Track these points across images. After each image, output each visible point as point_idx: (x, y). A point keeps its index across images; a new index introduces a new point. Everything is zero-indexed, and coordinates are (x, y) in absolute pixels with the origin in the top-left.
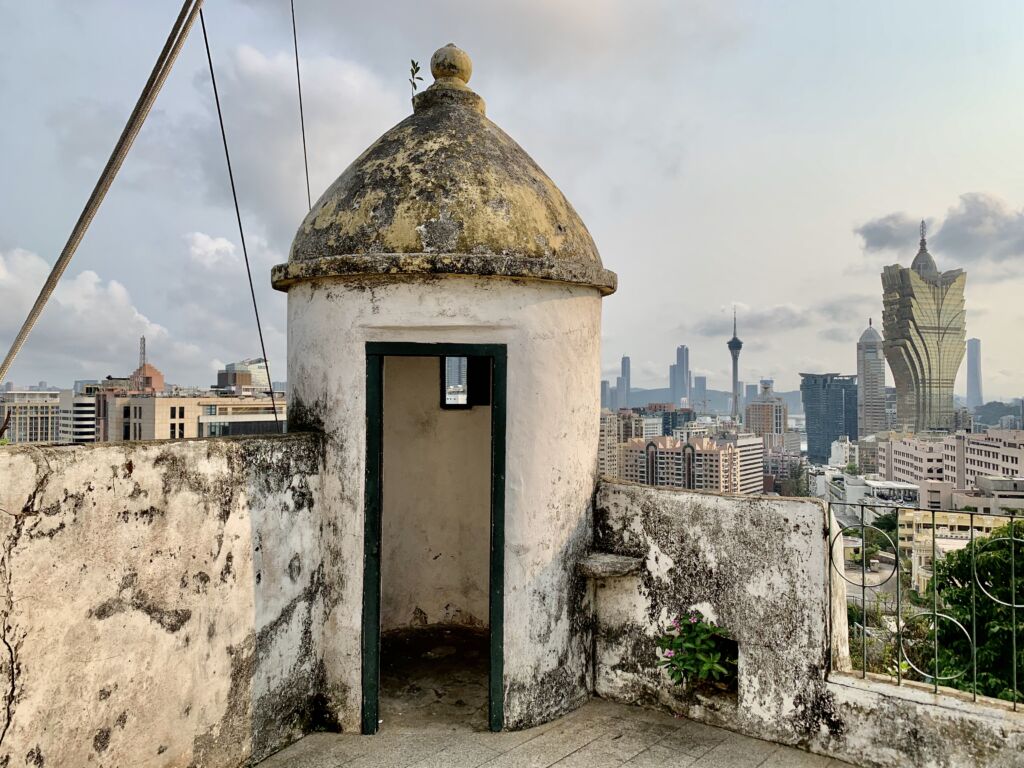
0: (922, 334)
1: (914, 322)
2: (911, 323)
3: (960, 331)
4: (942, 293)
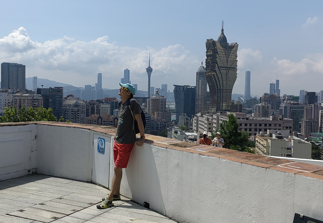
0: (220, 70)
1: (217, 64)
3: (235, 69)
4: (229, 53)
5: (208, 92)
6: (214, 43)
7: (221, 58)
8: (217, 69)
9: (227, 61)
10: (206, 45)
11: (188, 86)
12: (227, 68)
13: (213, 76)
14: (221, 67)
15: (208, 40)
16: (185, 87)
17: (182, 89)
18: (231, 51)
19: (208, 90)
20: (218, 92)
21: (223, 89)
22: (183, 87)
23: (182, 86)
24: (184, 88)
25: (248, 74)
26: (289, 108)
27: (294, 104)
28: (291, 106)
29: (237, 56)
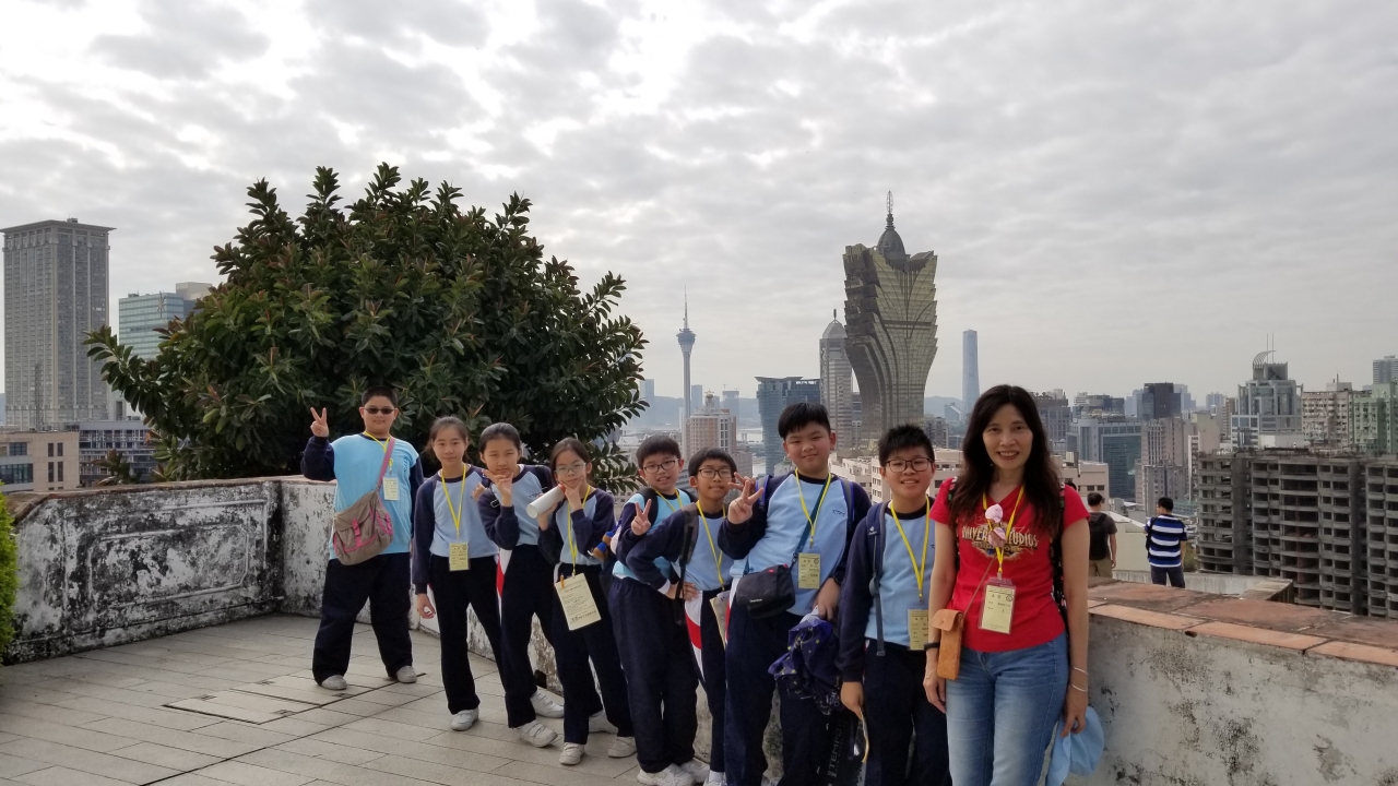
0: (888, 330)
1: (879, 315)
2: (876, 316)
3: (930, 326)
4: (911, 281)
5: (855, 397)
6: (866, 255)
7: (888, 297)
8: (878, 328)
9: (907, 303)
10: (845, 261)
11: (799, 379)
12: (908, 323)
13: (867, 350)
14: (891, 322)
15: (849, 248)
16: (789, 383)
17: (780, 387)
18: (916, 276)
19: (856, 389)
20: (884, 394)
21: (897, 385)
22: (784, 381)
23: (781, 380)
24: (785, 386)
25: (971, 338)
26: (1094, 433)
27: (1110, 420)
28: (1101, 425)
29: (933, 290)
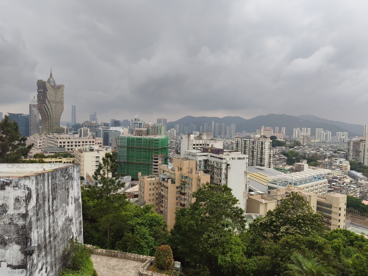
1: (47, 99)
5: (40, 120)
6: (44, 83)
8: (47, 102)
9: (56, 97)
10: (37, 84)
11: (22, 114)
12: (56, 102)
13: (44, 108)
14: (51, 101)
15: (38, 80)
18: (58, 90)
20: (48, 120)
21: (52, 117)
22: (17, 115)
25: (74, 107)
28: (103, 129)
29: (63, 94)
